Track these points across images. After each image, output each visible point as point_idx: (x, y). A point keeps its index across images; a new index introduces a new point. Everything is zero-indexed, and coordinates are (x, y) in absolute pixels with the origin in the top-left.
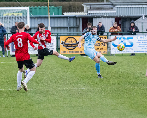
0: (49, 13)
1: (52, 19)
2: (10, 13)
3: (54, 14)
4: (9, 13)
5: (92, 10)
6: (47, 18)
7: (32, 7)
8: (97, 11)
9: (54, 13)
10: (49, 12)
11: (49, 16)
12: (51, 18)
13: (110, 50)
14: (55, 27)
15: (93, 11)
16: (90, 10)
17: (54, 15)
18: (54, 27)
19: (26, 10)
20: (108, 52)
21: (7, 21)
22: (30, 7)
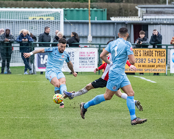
0: (90, 18)
1: (94, 26)
2: (38, 16)
3: (96, 19)
4: (36, 16)
5: (148, 14)
6: (87, 23)
7: (67, 9)
8: (155, 16)
9: (96, 17)
10: (89, 16)
11: (90, 21)
12: (92, 24)
13: (169, 68)
14: (98, 36)
15: (150, 16)
16: (146, 15)
17: (96, 21)
18: (96, 36)
19: (59, 12)
20: (167, 70)
21: (33, 27)
22: (64, 8)
